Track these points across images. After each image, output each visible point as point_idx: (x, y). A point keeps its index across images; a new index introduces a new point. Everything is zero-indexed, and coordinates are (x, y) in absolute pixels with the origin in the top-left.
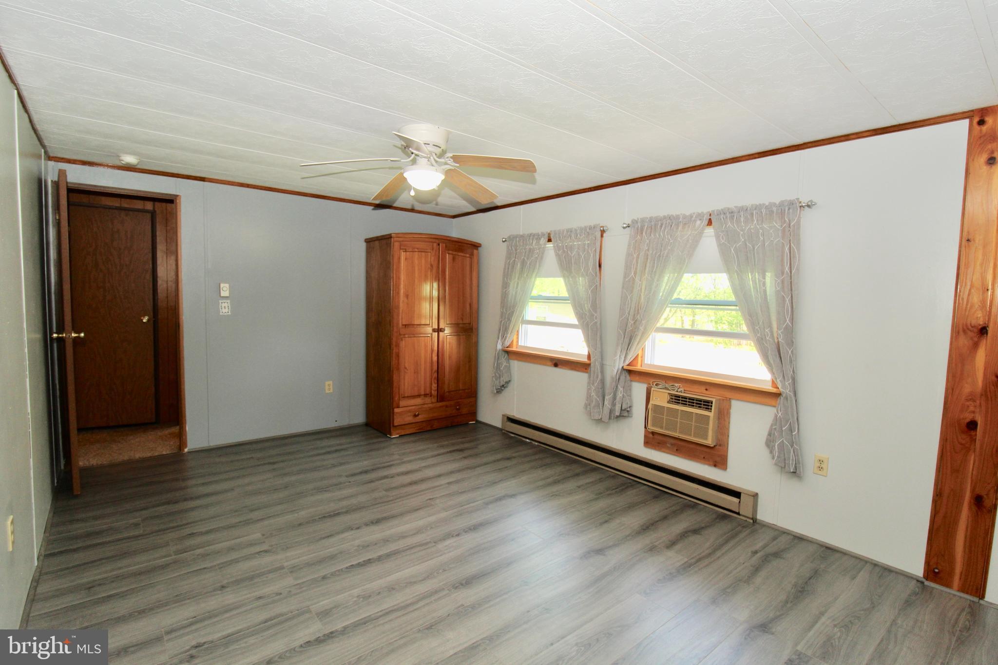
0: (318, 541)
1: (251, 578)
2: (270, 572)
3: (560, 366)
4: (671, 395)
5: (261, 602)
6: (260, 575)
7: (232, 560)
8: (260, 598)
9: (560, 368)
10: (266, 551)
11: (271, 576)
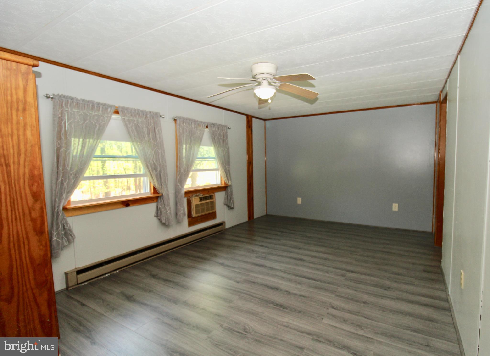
0: (308, 297)
1: (352, 299)
2: (343, 297)
3: (131, 205)
4: (200, 198)
5: (356, 289)
6: (347, 298)
7: (351, 313)
8: (355, 291)
9: (132, 206)
10: (333, 307)
11: (344, 295)
